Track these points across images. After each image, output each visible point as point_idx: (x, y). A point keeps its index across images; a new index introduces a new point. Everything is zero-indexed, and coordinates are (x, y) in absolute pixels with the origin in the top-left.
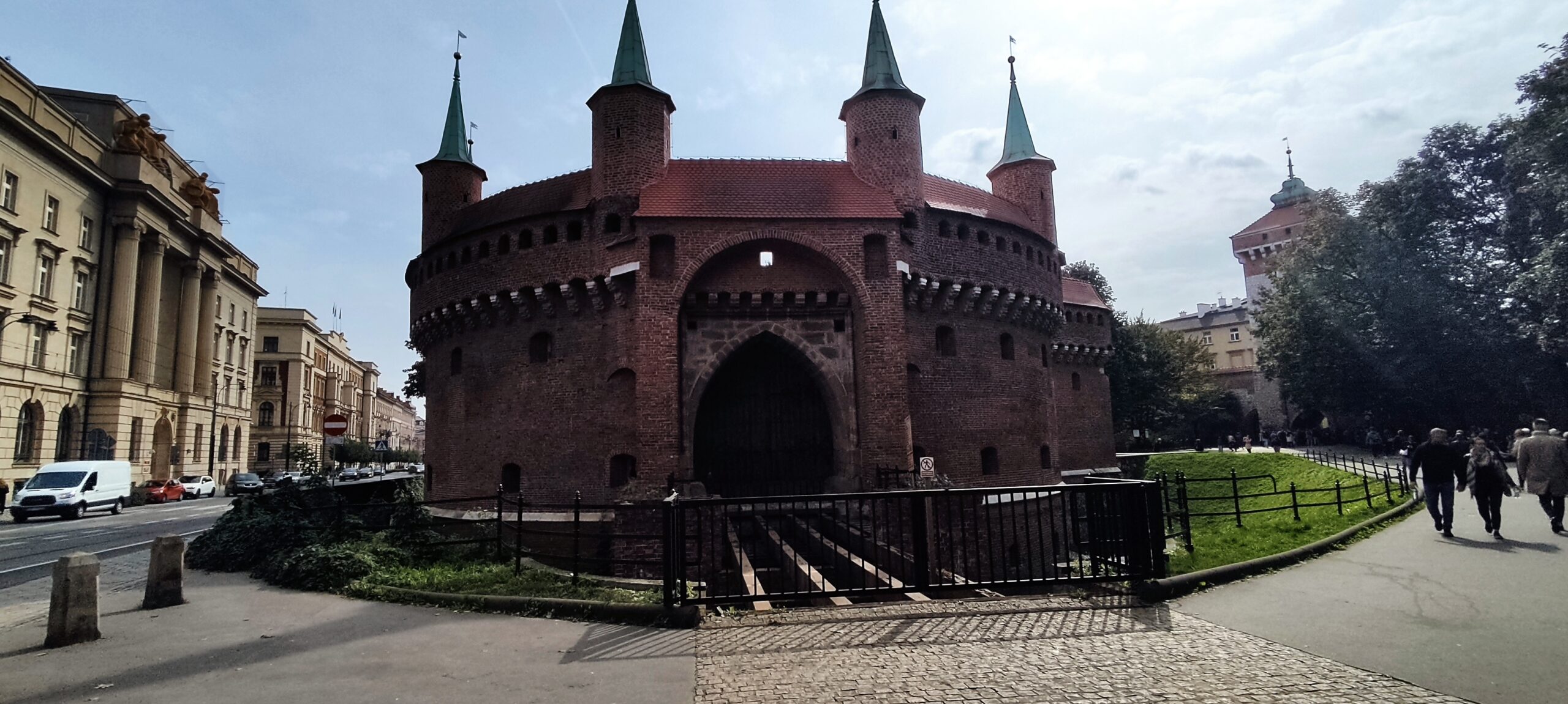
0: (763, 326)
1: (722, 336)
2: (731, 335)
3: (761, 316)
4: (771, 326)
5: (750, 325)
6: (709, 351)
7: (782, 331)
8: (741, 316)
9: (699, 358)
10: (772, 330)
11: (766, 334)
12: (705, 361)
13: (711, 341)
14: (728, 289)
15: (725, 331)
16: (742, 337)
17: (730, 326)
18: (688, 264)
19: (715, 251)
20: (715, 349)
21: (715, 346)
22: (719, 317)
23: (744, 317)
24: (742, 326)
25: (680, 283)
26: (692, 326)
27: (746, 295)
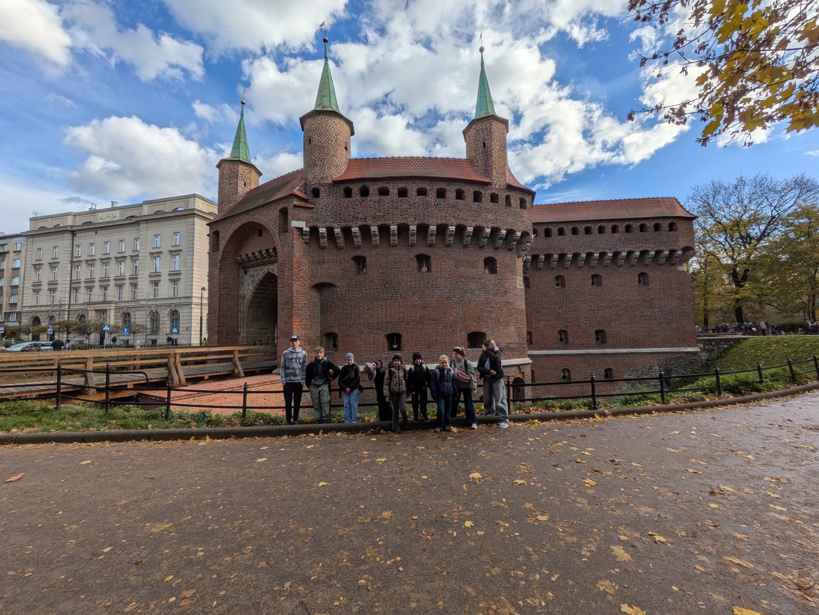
0: (267, 269)
1: (254, 276)
2: (258, 275)
3: (265, 264)
4: (269, 268)
5: (263, 269)
6: (251, 284)
7: (273, 270)
8: (258, 265)
10: (270, 271)
11: (269, 273)
12: (249, 289)
13: (251, 279)
14: (248, 252)
15: (256, 273)
16: (261, 275)
17: (257, 270)
18: (223, 243)
19: (231, 234)
20: (252, 283)
21: (253, 282)
22: (253, 266)
23: (261, 265)
24: (261, 270)
25: (221, 253)
26: (246, 273)
27: (253, 254)
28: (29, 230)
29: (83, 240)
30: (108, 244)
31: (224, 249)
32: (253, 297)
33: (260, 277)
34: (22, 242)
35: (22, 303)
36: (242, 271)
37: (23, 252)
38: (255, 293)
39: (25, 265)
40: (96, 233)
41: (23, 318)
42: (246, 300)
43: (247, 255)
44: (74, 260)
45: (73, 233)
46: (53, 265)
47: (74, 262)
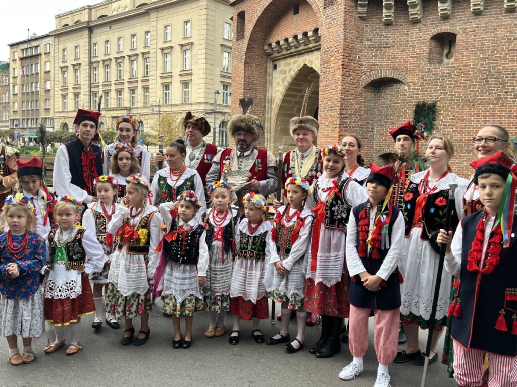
0: (303, 61)
2: (290, 70)
3: (300, 54)
4: (306, 60)
5: (297, 62)
6: (281, 83)
7: (312, 63)
8: (292, 56)
9: (277, 89)
10: (307, 63)
11: (305, 67)
12: (279, 91)
13: (282, 76)
14: (279, 38)
15: (287, 68)
16: (294, 71)
17: (290, 64)
18: (249, 27)
19: (259, 14)
20: (283, 82)
21: (283, 80)
22: (285, 58)
23: (295, 55)
24: (294, 63)
25: (246, 41)
26: (275, 67)
27: (286, 40)
28: (55, 29)
29: (100, 37)
30: (121, 40)
31: (251, 36)
32: (284, 101)
33: (293, 73)
34: (51, 43)
35: (54, 108)
36: (270, 65)
37: (52, 54)
38: (286, 95)
39: (54, 67)
40: (110, 28)
41: (55, 124)
42: (273, 106)
43: (278, 43)
44: (93, 60)
45: (91, 29)
46: (76, 67)
47: (92, 63)
